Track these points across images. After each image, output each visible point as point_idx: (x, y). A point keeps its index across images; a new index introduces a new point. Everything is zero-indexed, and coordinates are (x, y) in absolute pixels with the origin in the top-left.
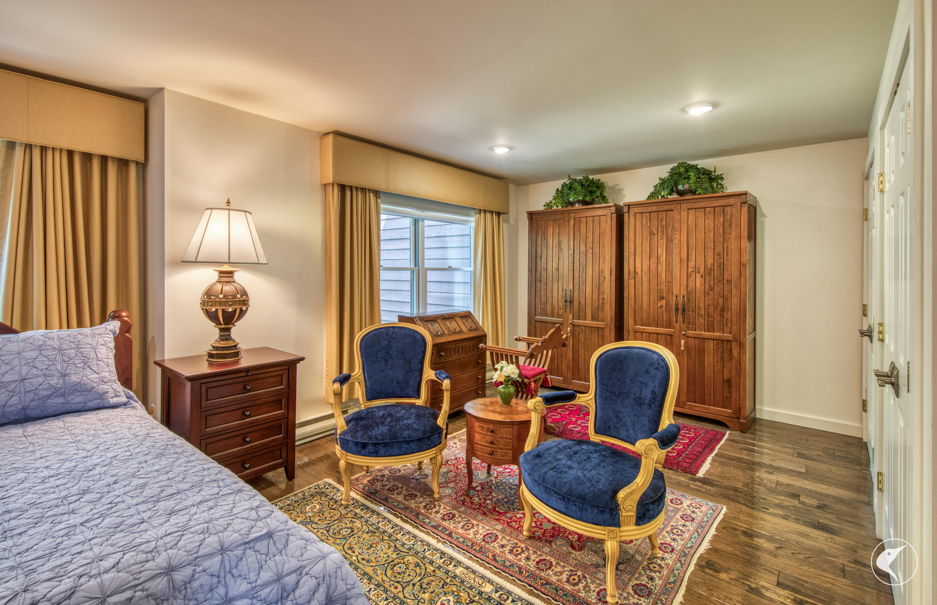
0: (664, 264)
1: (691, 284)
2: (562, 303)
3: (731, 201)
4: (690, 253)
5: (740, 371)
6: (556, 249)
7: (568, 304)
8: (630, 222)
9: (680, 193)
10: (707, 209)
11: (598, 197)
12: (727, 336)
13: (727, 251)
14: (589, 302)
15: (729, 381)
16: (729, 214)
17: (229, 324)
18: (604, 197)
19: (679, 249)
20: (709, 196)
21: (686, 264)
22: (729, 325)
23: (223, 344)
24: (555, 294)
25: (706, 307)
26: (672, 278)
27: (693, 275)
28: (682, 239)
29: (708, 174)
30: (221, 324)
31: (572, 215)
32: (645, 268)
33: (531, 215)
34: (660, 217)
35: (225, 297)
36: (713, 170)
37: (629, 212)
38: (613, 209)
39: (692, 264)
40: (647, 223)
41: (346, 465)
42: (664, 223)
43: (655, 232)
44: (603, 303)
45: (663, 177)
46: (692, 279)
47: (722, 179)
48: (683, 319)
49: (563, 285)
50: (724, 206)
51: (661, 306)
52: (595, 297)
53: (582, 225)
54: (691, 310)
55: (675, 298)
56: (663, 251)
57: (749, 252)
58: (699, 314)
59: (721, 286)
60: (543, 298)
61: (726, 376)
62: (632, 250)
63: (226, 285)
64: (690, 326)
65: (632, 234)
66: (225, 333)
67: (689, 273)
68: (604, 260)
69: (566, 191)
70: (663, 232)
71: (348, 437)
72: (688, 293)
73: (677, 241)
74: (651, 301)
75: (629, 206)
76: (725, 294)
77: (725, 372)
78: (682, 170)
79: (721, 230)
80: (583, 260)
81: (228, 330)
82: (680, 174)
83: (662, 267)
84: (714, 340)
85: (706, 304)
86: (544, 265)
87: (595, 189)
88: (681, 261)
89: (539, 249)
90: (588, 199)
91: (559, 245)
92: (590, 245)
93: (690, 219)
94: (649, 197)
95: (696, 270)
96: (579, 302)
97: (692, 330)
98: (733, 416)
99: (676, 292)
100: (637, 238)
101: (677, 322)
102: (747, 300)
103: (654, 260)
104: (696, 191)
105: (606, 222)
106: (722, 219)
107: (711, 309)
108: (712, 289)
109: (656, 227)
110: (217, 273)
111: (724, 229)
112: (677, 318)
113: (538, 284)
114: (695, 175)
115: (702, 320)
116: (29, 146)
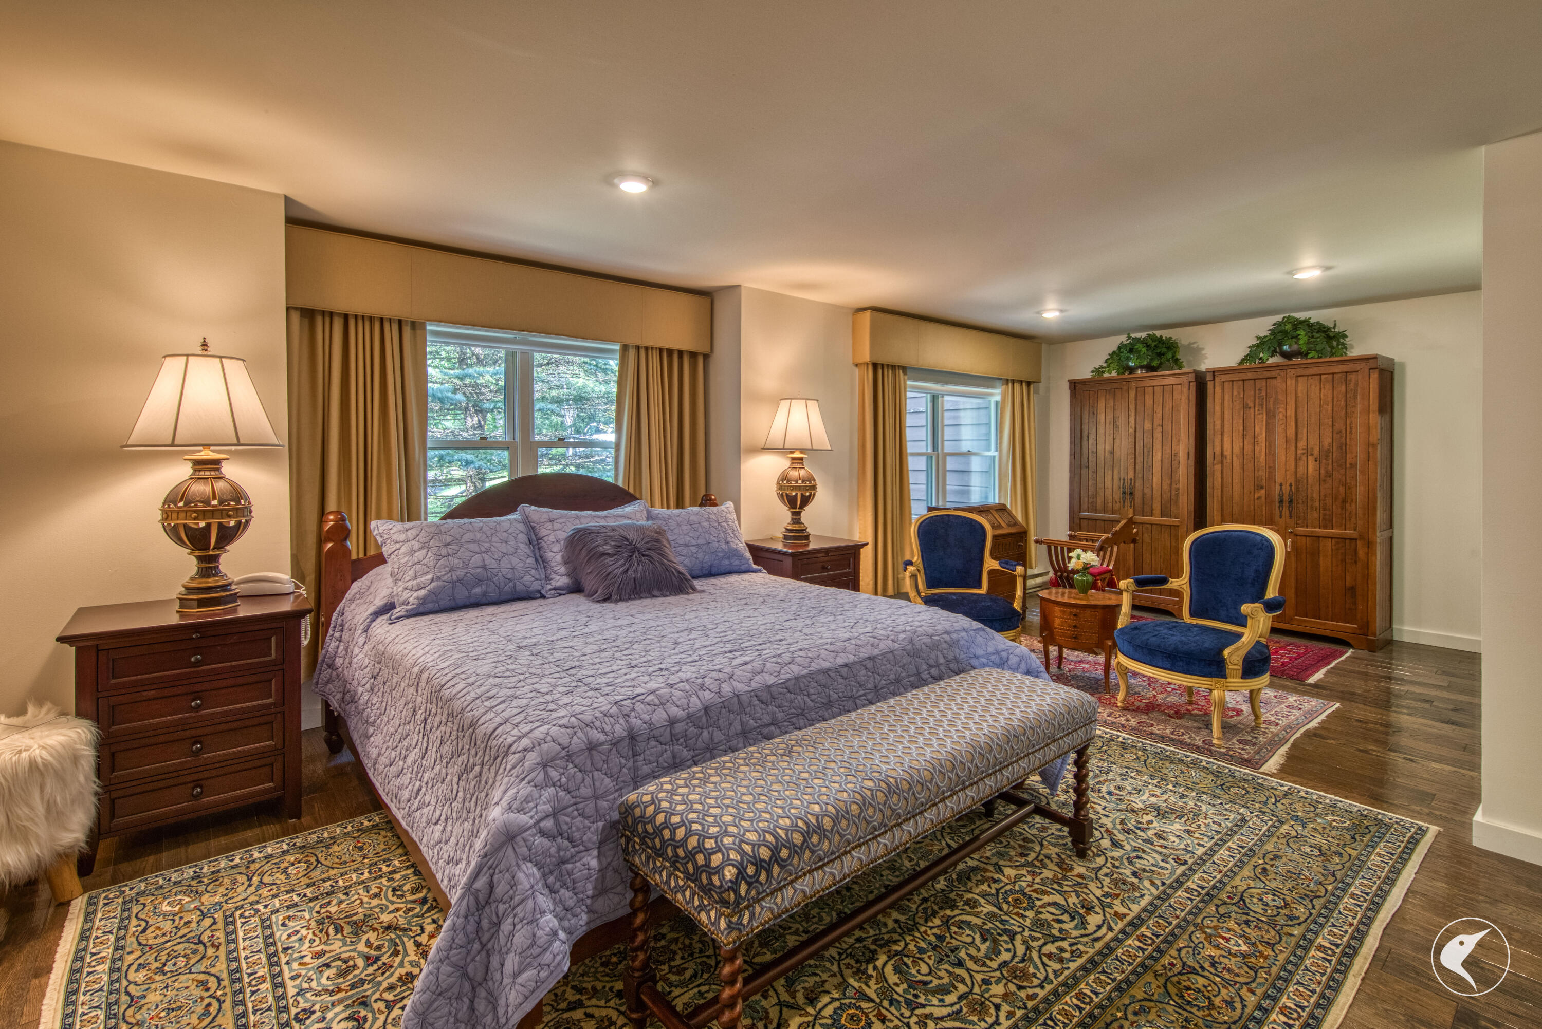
0: (1264, 445)
1: (1301, 470)
2: (1118, 495)
3: (1357, 366)
4: (1300, 431)
5: (1367, 576)
6: (1109, 428)
7: (1127, 496)
8: (1215, 394)
9: (1287, 356)
10: (1323, 377)
11: (1168, 361)
12: (1350, 533)
13: (1351, 428)
14: (1157, 494)
15: (1353, 589)
16: (1353, 381)
17: (803, 508)
18: (1177, 360)
19: (1283, 427)
20: (1326, 360)
21: (1293, 445)
22: (1353, 520)
23: (797, 527)
24: (1108, 484)
25: (1322, 497)
26: (1274, 462)
27: (1304, 458)
28: (1288, 413)
29: (1324, 332)
30: (795, 508)
31: (1133, 384)
32: (1237, 450)
33: (1074, 385)
34: (1258, 386)
35: (796, 482)
36: (1332, 326)
37: (1214, 380)
38: (1192, 377)
39: (1302, 444)
40: (1239, 393)
42: (1264, 394)
43: (1251, 405)
44: (1177, 495)
45: (1262, 335)
46: (1302, 464)
47: (1345, 336)
48: (1290, 513)
49: (1120, 473)
50: (1346, 373)
51: (1259, 498)
52: (1165, 487)
53: (1147, 396)
54: (1300, 501)
55: (1278, 487)
56: (1261, 429)
57: (1382, 429)
58: (1312, 507)
59: (1342, 471)
60: (1092, 489)
61: (1349, 582)
62: (1218, 427)
63: (797, 471)
64: (1299, 522)
65: (1218, 408)
66: (797, 518)
67: (1299, 455)
68: (1179, 441)
69: (1125, 353)
70: (1262, 405)
72: (1297, 481)
73: (1281, 416)
74: (1245, 491)
75: (1214, 373)
76: (1348, 481)
77: (1348, 578)
78: (1288, 327)
79: (1343, 403)
80: (1148, 440)
81: (799, 514)
82: (1285, 333)
83: (1261, 448)
84: (1332, 538)
85: (1322, 494)
86: (1092, 448)
87: (1164, 350)
88: (1287, 441)
89: (1085, 427)
90: (1155, 363)
91: (1115, 422)
92: (1158, 421)
93: (1300, 388)
94: (1243, 360)
95: (1308, 452)
96: (1143, 494)
97: (1302, 527)
98: (1358, 632)
99: (1279, 479)
100: (1226, 412)
101: (1281, 516)
102: (1378, 488)
103: (1249, 439)
104: (1307, 354)
105: (1182, 392)
106: (1343, 388)
107: (1329, 501)
108: (1329, 475)
109: (1252, 398)
110: (790, 460)
111: (1346, 401)
112: (1281, 512)
113: (1084, 471)
114: (1306, 335)
115: (1315, 515)
116: (638, 348)
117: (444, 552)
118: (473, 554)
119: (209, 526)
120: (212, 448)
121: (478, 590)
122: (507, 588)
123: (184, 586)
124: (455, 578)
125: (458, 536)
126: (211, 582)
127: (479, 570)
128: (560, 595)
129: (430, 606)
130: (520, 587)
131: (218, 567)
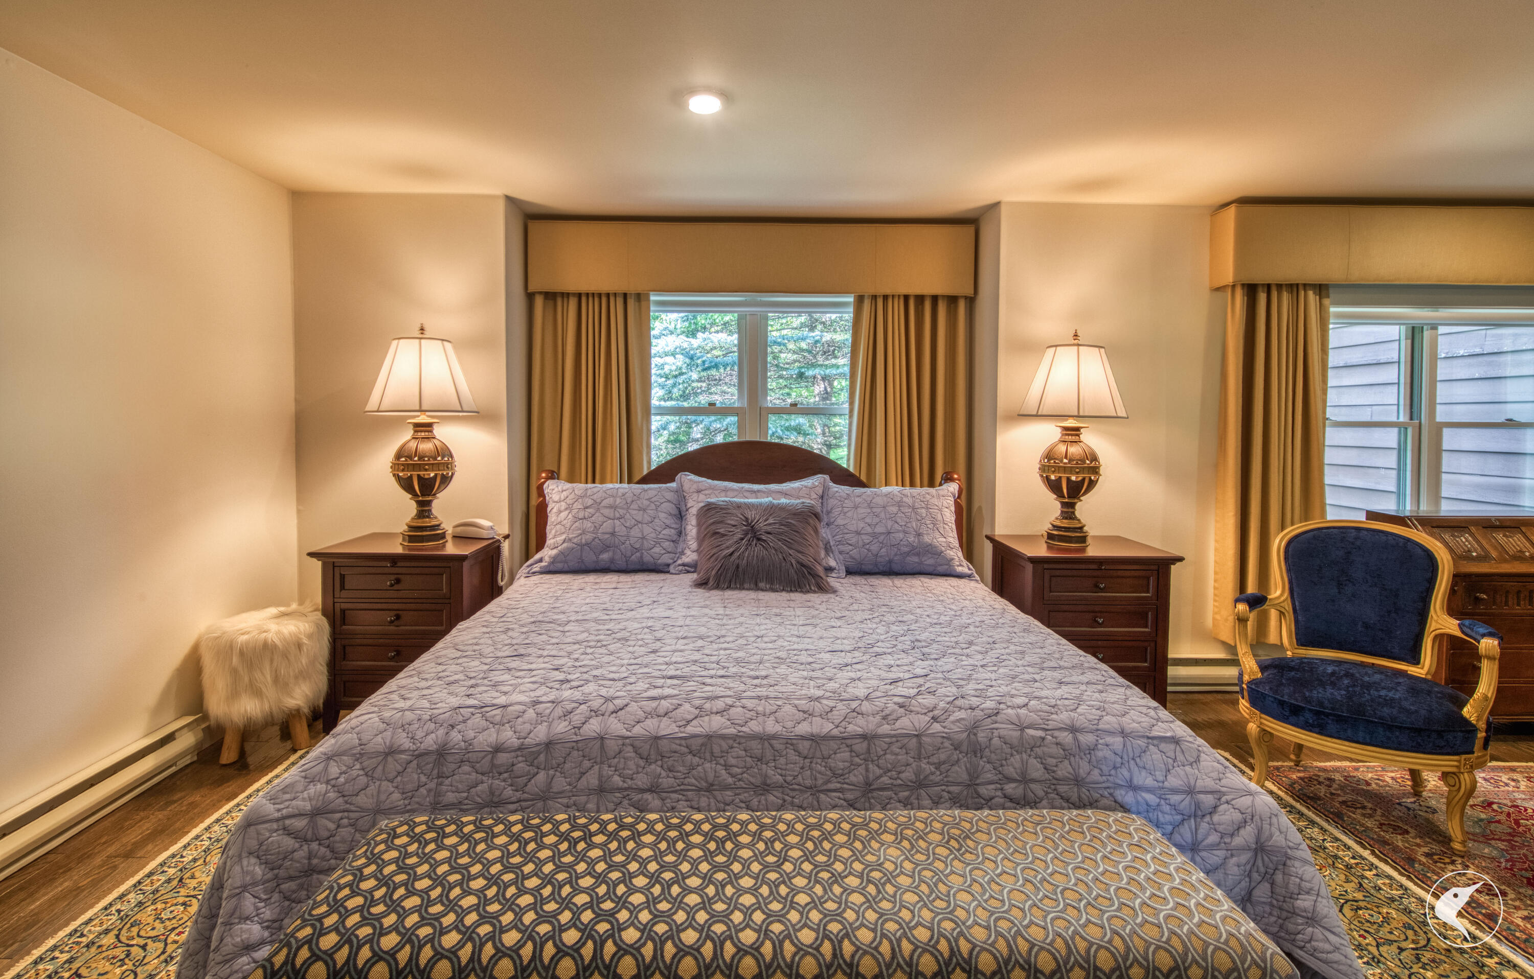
17: (1074, 497)
23: (1065, 523)
30: (1064, 497)
35: (1070, 460)
41: (1259, 732)
63: (1071, 446)
66: (1068, 510)
71: (1265, 689)
81: (1073, 505)
110: (1059, 430)
116: (874, 298)
117: (581, 515)
118: (605, 519)
119: (436, 475)
120: (428, 413)
121: (605, 556)
122: (633, 557)
123: (407, 525)
124: (583, 541)
125: (598, 501)
126: (427, 522)
127: (607, 536)
128: (688, 572)
129: (559, 566)
130: (647, 558)
131: (430, 510)
